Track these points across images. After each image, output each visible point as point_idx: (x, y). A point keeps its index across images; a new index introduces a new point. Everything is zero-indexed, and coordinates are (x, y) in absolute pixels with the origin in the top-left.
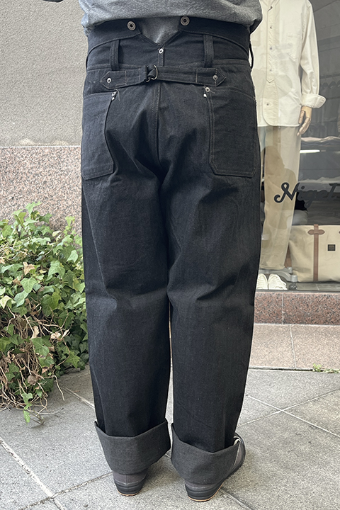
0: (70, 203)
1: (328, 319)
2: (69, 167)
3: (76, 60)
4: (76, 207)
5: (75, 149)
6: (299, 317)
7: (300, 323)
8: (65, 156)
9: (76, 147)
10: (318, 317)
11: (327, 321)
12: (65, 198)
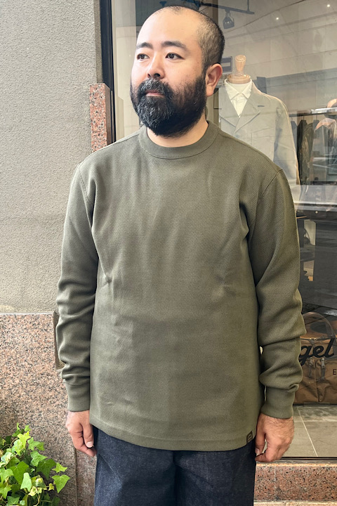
0: (17, 381)
1: (327, 495)
2: (16, 339)
3: (21, 209)
4: (24, 386)
5: (23, 317)
6: (294, 492)
7: (296, 500)
8: (10, 326)
9: (24, 314)
10: (316, 492)
11: (326, 496)
12: (11, 376)
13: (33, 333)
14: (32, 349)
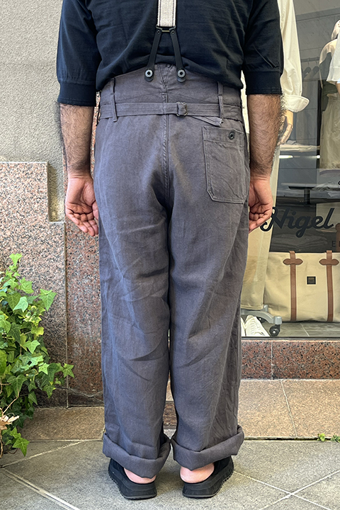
1: (326, 372)
3: (17, 55)
4: (16, 238)
6: (292, 370)
7: (293, 378)
8: (3, 174)
9: (17, 163)
10: (314, 369)
11: (324, 374)
13: (26, 183)
14: (24, 200)
